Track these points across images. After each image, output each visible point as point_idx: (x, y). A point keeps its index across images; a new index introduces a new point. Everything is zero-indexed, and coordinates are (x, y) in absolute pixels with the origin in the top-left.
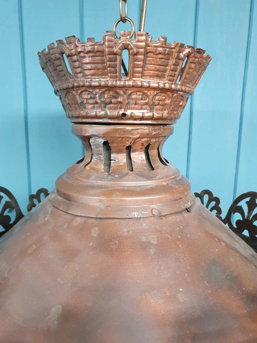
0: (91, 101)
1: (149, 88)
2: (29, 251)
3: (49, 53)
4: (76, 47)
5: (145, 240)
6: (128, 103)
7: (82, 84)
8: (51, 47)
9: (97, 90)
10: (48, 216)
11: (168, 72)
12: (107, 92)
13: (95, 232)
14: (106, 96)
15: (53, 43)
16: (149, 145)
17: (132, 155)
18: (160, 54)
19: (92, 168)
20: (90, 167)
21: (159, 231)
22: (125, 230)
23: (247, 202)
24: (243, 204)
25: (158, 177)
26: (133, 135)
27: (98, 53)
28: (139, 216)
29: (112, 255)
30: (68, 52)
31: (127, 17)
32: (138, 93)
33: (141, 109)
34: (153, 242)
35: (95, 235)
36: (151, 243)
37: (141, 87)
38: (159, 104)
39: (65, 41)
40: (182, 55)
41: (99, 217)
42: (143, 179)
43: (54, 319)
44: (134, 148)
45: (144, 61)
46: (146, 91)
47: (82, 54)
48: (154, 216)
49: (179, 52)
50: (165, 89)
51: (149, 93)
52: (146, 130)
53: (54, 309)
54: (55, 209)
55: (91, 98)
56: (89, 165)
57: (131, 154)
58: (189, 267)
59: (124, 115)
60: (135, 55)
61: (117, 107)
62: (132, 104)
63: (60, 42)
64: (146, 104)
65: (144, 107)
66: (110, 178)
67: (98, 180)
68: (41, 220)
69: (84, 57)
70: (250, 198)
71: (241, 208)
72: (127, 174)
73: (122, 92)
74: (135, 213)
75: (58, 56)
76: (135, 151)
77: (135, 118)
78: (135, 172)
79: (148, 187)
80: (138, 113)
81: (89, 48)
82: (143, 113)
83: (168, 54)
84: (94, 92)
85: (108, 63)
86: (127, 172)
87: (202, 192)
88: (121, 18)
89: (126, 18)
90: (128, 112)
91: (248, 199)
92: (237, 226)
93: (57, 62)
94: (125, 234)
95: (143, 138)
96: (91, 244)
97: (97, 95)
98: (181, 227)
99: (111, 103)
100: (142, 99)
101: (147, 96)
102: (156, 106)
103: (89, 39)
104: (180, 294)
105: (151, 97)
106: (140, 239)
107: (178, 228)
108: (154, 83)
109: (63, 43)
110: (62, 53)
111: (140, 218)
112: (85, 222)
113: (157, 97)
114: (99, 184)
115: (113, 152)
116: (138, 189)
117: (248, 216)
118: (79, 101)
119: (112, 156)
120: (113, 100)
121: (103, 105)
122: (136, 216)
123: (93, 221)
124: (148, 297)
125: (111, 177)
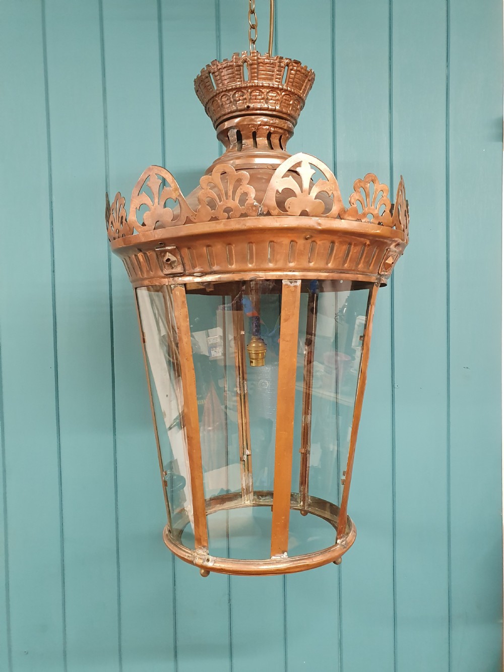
0: (228, 102)
1: (263, 87)
3: (201, 76)
4: (217, 66)
6: (250, 99)
7: (221, 90)
8: (202, 71)
9: (231, 93)
11: (275, 76)
12: (237, 93)
14: (237, 95)
15: (204, 68)
16: (270, 134)
17: (258, 139)
18: (267, 64)
25: (275, 152)
26: (256, 122)
27: (230, 67)
30: (212, 71)
32: (257, 91)
33: (260, 102)
37: (257, 86)
38: (272, 100)
39: (211, 64)
40: (282, 65)
44: (258, 134)
45: (257, 68)
46: (261, 89)
47: (221, 70)
49: (280, 62)
50: (273, 87)
51: (263, 91)
52: (265, 119)
55: (227, 100)
57: (256, 139)
59: (248, 107)
60: (251, 65)
61: (244, 102)
62: (253, 99)
63: (208, 66)
64: (263, 99)
65: (262, 101)
69: (222, 71)
72: (252, 149)
73: (245, 91)
75: (207, 75)
76: (259, 137)
77: (256, 109)
80: (259, 106)
81: (224, 66)
82: (261, 106)
83: (272, 64)
84: (229, 95)
85: (236, 72)
90: (251, 106)
93: (206, 80)
95: (264, 125)
97: (231, 96)
99: (239, 100)
100: (259, 95)
101: (263, 93)
102: (269, 100)
103: (224, 60)
105: (265, 93)
108: (266, 83)
109: (210, 66)
110: (209, 73)
113: (270, 94)
115: (244, 139)
118: (221, 104)
119: (243, 141)
120: (241, 98)
121: (235, 102)
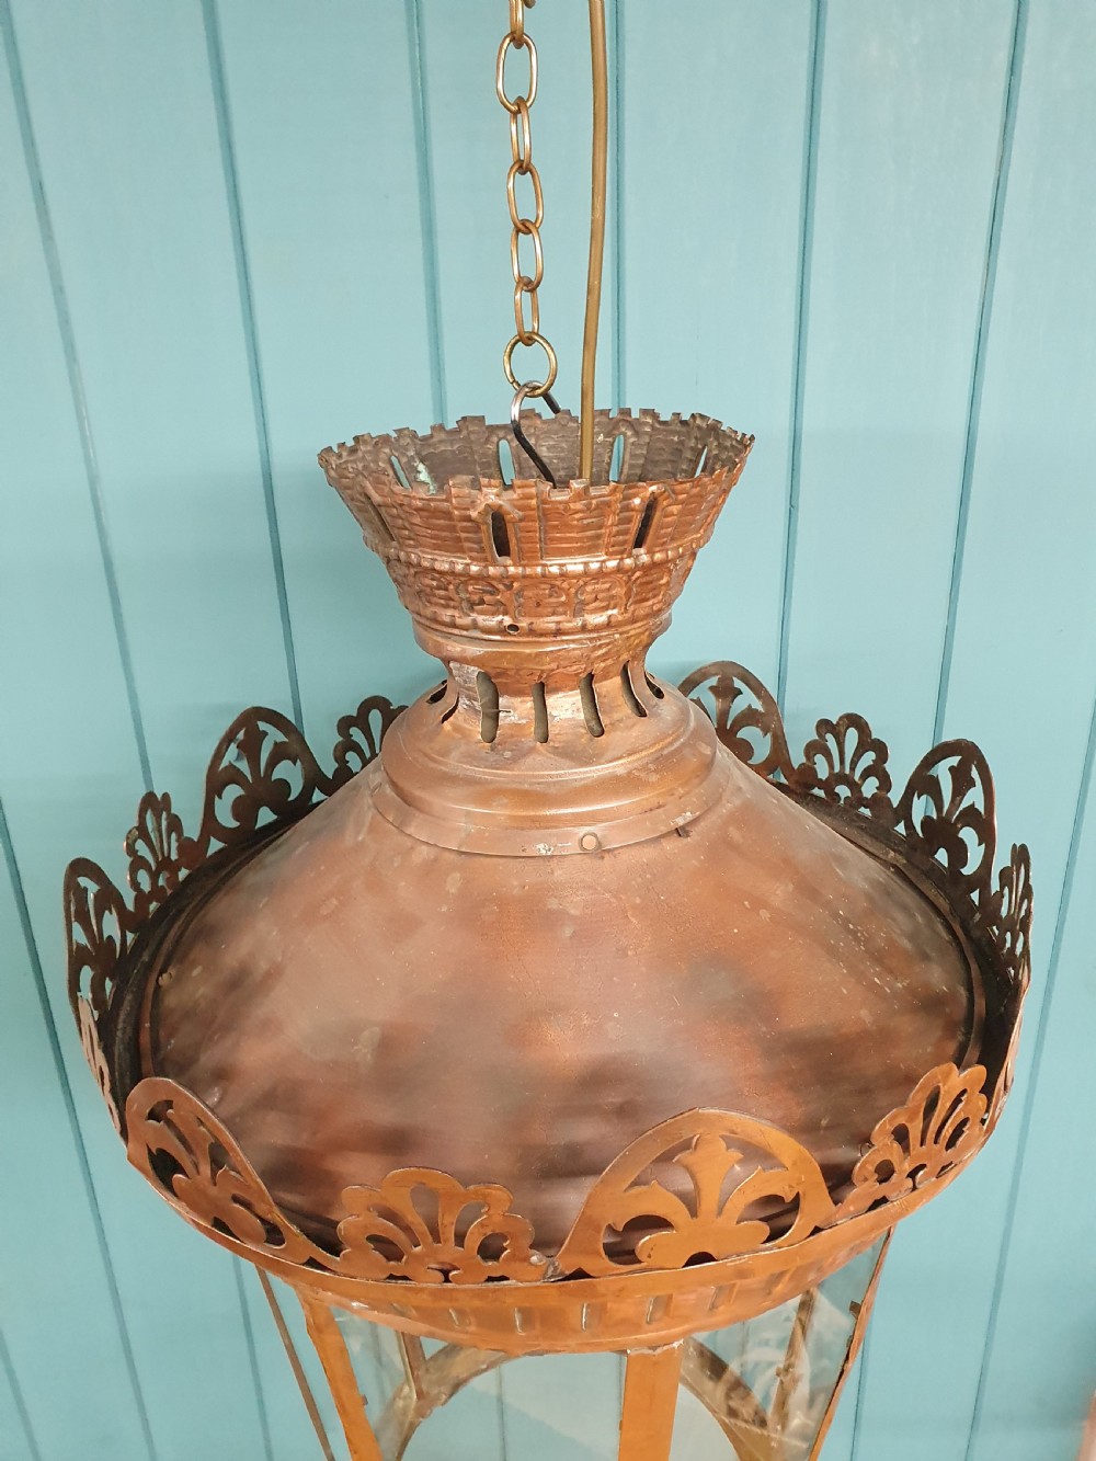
0: (440, 593)
1: (563, 576)
2: (324, 911)
5: (555, 907)
6: (520, 606)
7: (415, 560)
9: (449, 577)
10: (365, 829)
11: (606, 538)
12: (470, 583)
13: (453, 883)
14: (470, 589)
16: (591, 677)
17: (551, 700)
18: (576, 512)
19: (457, 728)
20: (452, 724)
21: (590, 887)
22: (516, 883)
23: (952, 769)
24: (943, 771)
25: (608, 755)
26: (543, 663)
27: (441, 514)
28: (549, 853)
29: (483, 935)
31: (537, 334)
32: (542, 585)
33: (553, 615)
34: (573, 912)
35: (453, 891)
36: (568, 914)
37: (545, 575)
38: (596, 600)
40: (634, 503)
41: (463, 850)
42: (568, 763)
43: (366, 1050)
44: (553, 685)
45: (541, 530)
46: (557, 583)
47: (406, 509)
48: (585, 852)
49: (627, 498)
50: (606, 570)
51: (565, 585)
53: (366, 1033)
54: (380, 817)
55: (439, 588)
56: (451, 719)
57: (546, 698)
58: (644, 969)
59: (514, 627)
60: (517, 522)
61: (498, 610)
62: (529, 607)
64: (563, 604)
65: (559, 610)
66: (493, 757)
67: (465, 763)
68: (349, 840)
69: (412, 515)
70: (960, 757)
71: (935, 782)
72: (532, 750)
73: (501, 587)
74: (541, 846)
76: (556, 690)
77: (539, 631)
78: (551, 744)
79: (577, 784)
80: (546, 623)
81: (418, 504)
82: (558, 623)
83: (596, 509)
84: (443, 580)
85: (463, 535)
86: (531, 744)
87: (841, 718)
88: (519, 334)
89: (536, 338)
90: (523, 623)
91: (954, 761)
92: (923, 832)
94: (515, 892)
95: (571, 665)
96: (444, 909)
97: (451, 586)
98: (648, 876)
99: (482, 602)
100: (551, 597)
101: (563, 590)
102: (588, 604)
104: (611, 1024)
105: (572, 590)
106: (545, 905)
107: (639, 880)
108: (575, 565)
110: (366, 496)
111: (552, 857)
112: (436, 859)
113: (589, 588)
114: (468, 773)
115: (503, 694)
116: (553, 790)
117: (950, 812)
119: (502, 701)
120: (487, 598)
121: (464, 605)
122: (543, 852)
123: (452, 856)
124: (543, 1024)
125: (496, 757)
